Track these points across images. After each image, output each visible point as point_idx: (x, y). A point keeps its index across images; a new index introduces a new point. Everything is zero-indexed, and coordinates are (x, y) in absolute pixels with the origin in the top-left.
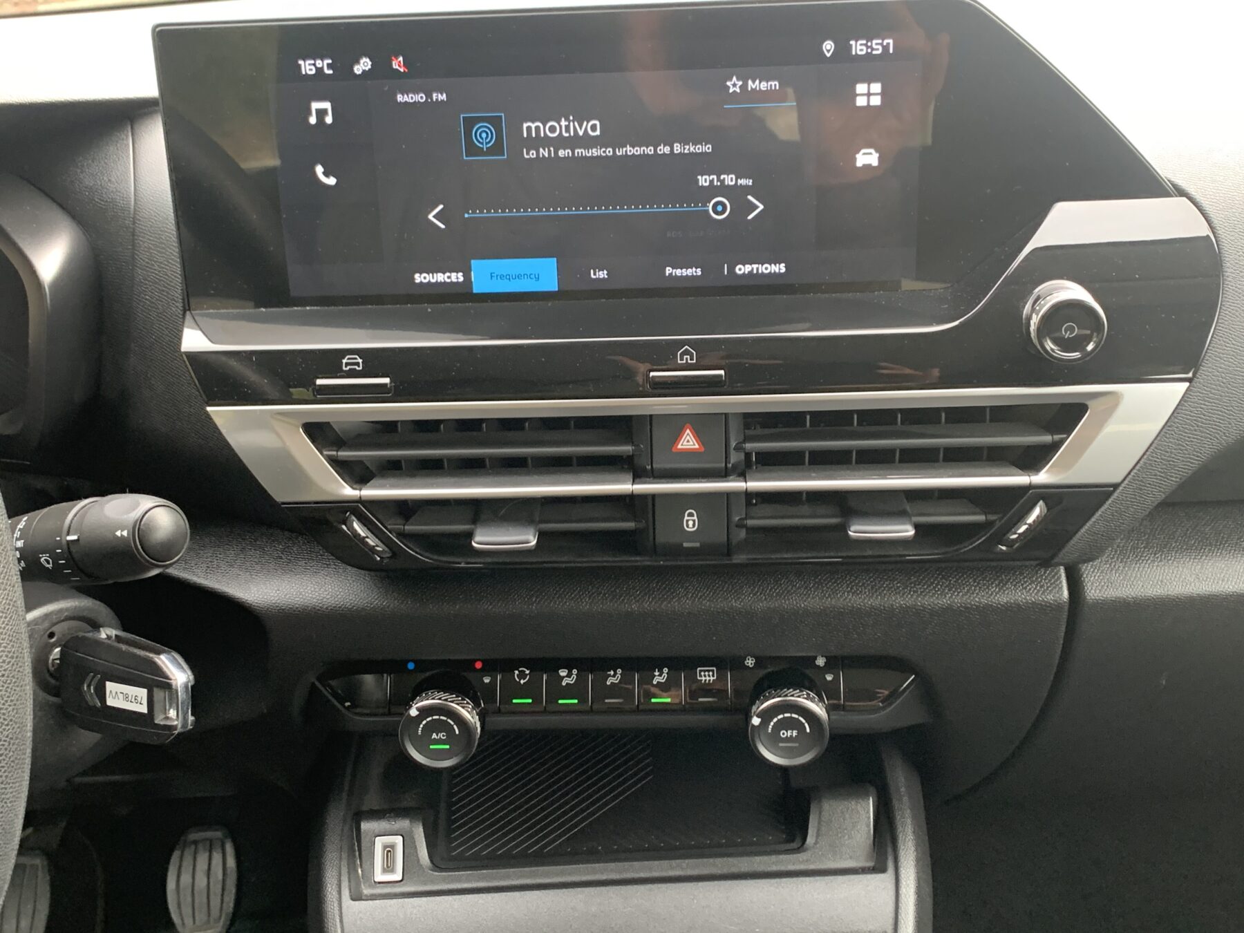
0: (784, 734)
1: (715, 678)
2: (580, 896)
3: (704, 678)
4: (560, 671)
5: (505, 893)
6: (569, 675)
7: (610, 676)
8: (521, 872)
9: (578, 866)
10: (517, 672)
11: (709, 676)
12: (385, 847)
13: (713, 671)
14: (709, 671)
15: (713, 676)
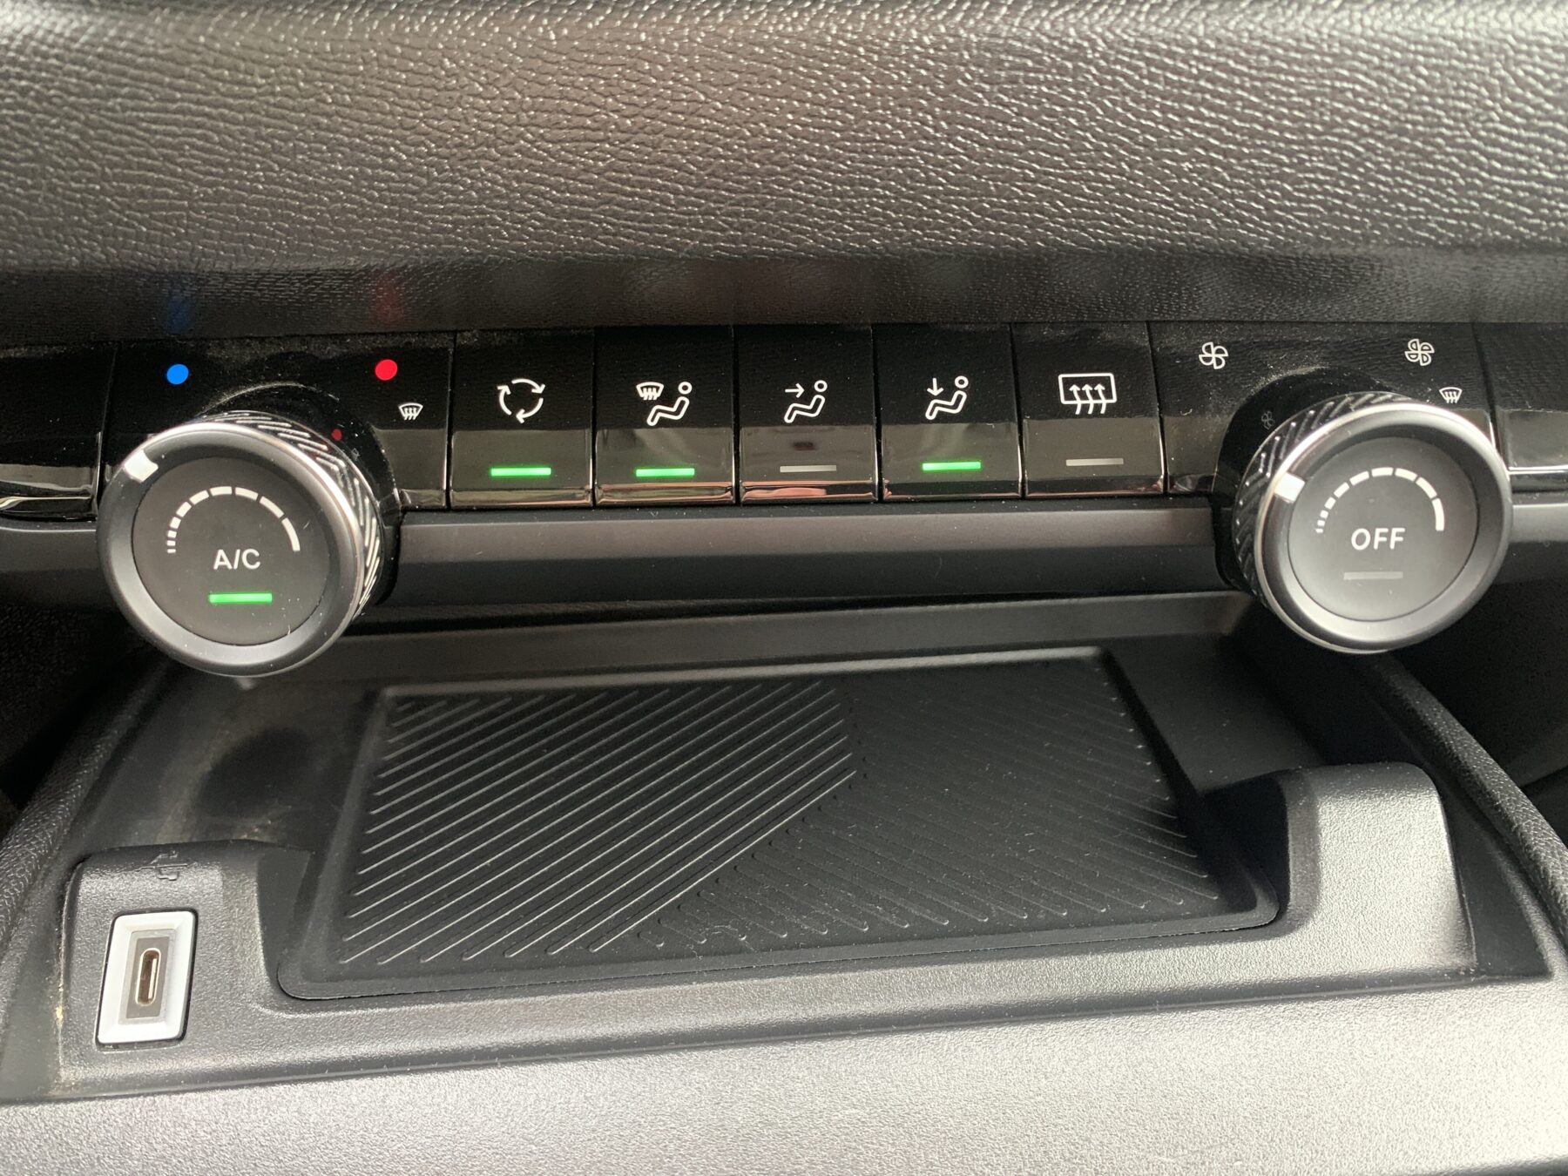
0: (1364, 539)
1: (1114, 400)
2: (697, 1076)
3: (1079, 402)
4: (638, 387)
5: (473, 1073)
6: (668, 398)
7: (792, 398)
8: (526, 1006)
9: (687, 987)
10: (504, 390)
11: (1095, 395)
12: (141, 943)
13: (1106, 382)
14: (1093, 382)
15: (1108, 394)
